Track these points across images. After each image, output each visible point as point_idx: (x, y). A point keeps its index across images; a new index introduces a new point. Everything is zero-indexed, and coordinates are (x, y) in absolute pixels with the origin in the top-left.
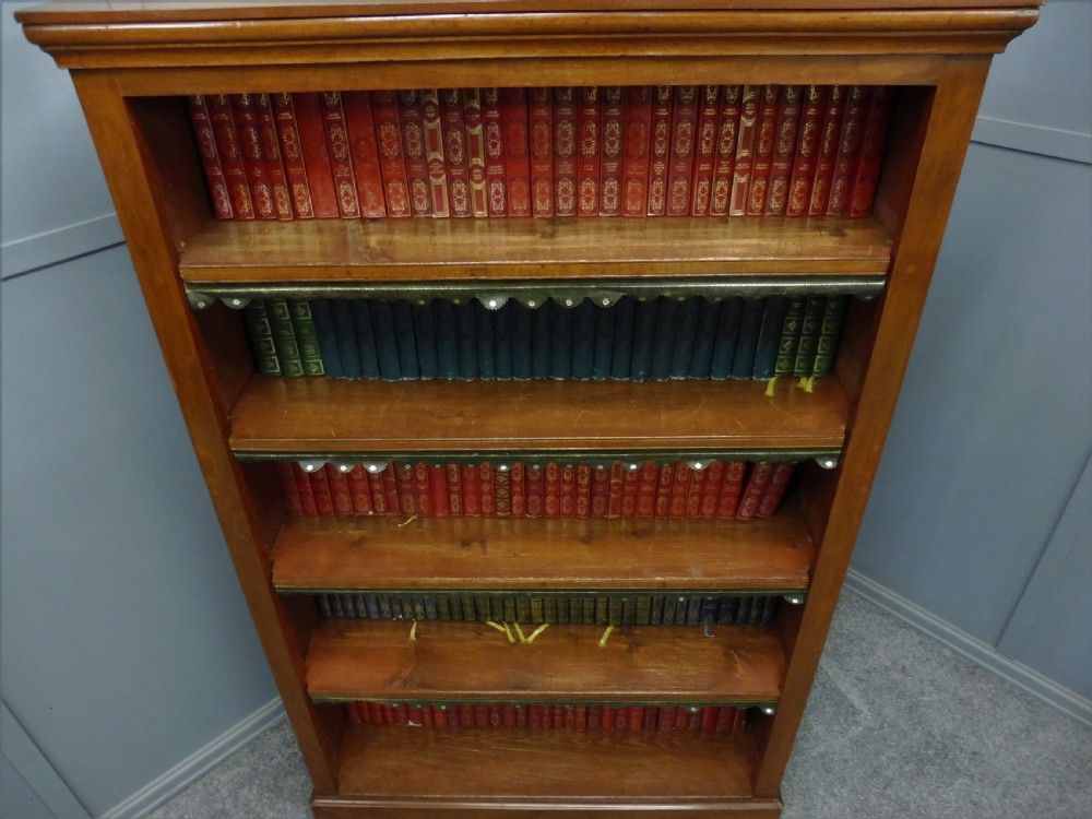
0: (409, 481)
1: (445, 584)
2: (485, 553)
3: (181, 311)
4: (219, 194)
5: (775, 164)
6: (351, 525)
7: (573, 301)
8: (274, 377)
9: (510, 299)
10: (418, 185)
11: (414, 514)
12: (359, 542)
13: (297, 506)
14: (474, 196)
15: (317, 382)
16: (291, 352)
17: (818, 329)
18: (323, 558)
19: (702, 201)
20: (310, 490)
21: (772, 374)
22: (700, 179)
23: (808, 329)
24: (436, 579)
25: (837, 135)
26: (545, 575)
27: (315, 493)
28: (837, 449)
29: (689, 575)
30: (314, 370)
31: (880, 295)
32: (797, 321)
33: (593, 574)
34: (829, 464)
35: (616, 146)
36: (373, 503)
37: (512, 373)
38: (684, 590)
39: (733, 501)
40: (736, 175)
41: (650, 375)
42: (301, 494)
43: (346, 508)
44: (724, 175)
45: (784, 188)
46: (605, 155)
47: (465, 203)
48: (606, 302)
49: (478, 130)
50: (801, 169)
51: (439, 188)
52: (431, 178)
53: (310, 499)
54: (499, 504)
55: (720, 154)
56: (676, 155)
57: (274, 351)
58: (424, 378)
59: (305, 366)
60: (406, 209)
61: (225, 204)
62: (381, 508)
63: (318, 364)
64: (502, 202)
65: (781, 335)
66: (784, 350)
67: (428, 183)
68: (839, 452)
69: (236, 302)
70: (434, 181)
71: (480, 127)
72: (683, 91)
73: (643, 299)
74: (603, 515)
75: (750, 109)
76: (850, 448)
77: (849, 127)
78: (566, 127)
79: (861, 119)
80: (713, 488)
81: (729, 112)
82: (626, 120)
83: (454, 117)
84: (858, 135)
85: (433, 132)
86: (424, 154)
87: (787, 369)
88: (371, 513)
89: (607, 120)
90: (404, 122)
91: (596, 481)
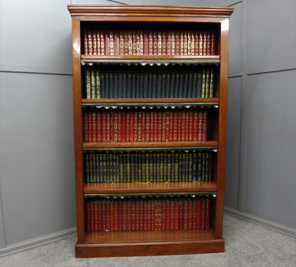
0: (116, 130)
5: (196, 50)
7: (160, 64)
9: (147, 64)
17: (209, 87)
23: (207, 87)
25: (206, 44)
30: (98, 98)
31: (219, 63)
32: (204, 85)
34: (217, 107)
35: (165, 46)
36: (106, 137)
40: (188, 52)
43: (99, 139)
44: (186, 52)
46: (163, 48)
48: (166, 65)
52: (129, 52)
54: (138, 137)
55: (185, 48)
56: (177, 49)
57: (90, 93)
59: (96, 97)
62: (108, 139)
63: (99, 96)
65: (202, 93)
68: (218, 103)
69: (91, 64)
71: (139, 42)
72: (177, 36)
73: (173, 65)
74: (165, 140)
75: (190, 39)
76: (220, 101)
77: (209, 43)
78: (155, 43)
79: (211, 42)
80: (191, 131)
81: (186, 40)
82: (167, 41)
83: (134, 40)
84: (210, 45)
85: (130, 43)
86: (128, 48)
87: (204, 97)
88: (106, 141)
89: (163, 41)
90: (125, 41)
91: (163, 129)
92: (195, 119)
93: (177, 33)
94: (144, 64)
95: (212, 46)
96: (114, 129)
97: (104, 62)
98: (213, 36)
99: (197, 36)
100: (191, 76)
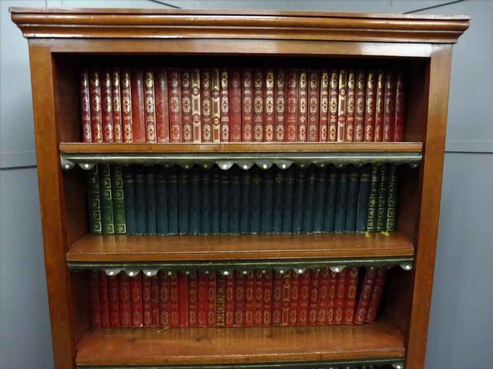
0: (167, 302)
1: (186, 361)
2: (210, 343)
3: (56, 168)
4: (86, 129)
5: (356, 118)
6: (129, 332)
7: (267, 165)
8: (97, 234)
9: (234, 164)
10: (187, 126)
11: (167, 325)
12: (133, 340)
13: (98, 321)
14: (214, 132)
15: (121, 237)
16: (110, 219)
17: (386, 204)
18: (110, 347)
19: (324, 135)
20: (107, 309)
21: (366, 230)
22: (323, 125)
23: (381, 204)
24: (181, 357)
25: (383, 104)
26: (248, 353)
27: (110, 311)
28: (411, 257)
29: (335, 350)
30: (120, 229)
31: (421, 163)
32: (375, 199)
33: (277, 352)
34: (408, 268)
35: (283, 109)
36: (144, 318)
37: (229, 231)
38: (332, 361)
39: (352, 312)
40: (339, 123)
41: (303, 230)
42: (101, 312)
43: (127, 322)
44: (333, 123)
45: (362, 129)
46: (277, 113)
47: (209, 136)
48: (284, 166)
49: (217, 100)
50: (369, 120)
51: (197, 128)
52: (194, 123)
53: (106, 315)
54: (218, 318)
55: (330, 113)
56: (311, 114)
57: (100, 219)
58: (181, 234)
59: (116, 227)
60: (180, 138)
61: (88, 135)
62: (148, 322)
63: (123, 226)
64: (227, 136)
66: (371, 216)
67: (192, 126)
68: (412, 259)
69: (87, 166)
70: (195, 125)
71: (219, 99)
72: (312, 83)
73: (302, 166)
74: (279, 324)
75: (343, 92)
76: (418, 256)
77: (388, 101)
78: (259, 99)
79: (393, 98)
80: (340, 303)
81: (334, 93)
82: (287, 97)
83: (207, 94)
84: (392, 105)
85: (196, 101)
86: (191, 111)
87: (373, 227)
88: (142, 325)
89: (278, 96)
90: (183, 96)
91: (275, 300)
92: (351, 278)
93: (312, 77)
94: (225, 167)
95: (397, 109)
96: (160, 301)
97: (119, 160)
98: (399, 84)
99: (362, 83)
100: (343, 180)
